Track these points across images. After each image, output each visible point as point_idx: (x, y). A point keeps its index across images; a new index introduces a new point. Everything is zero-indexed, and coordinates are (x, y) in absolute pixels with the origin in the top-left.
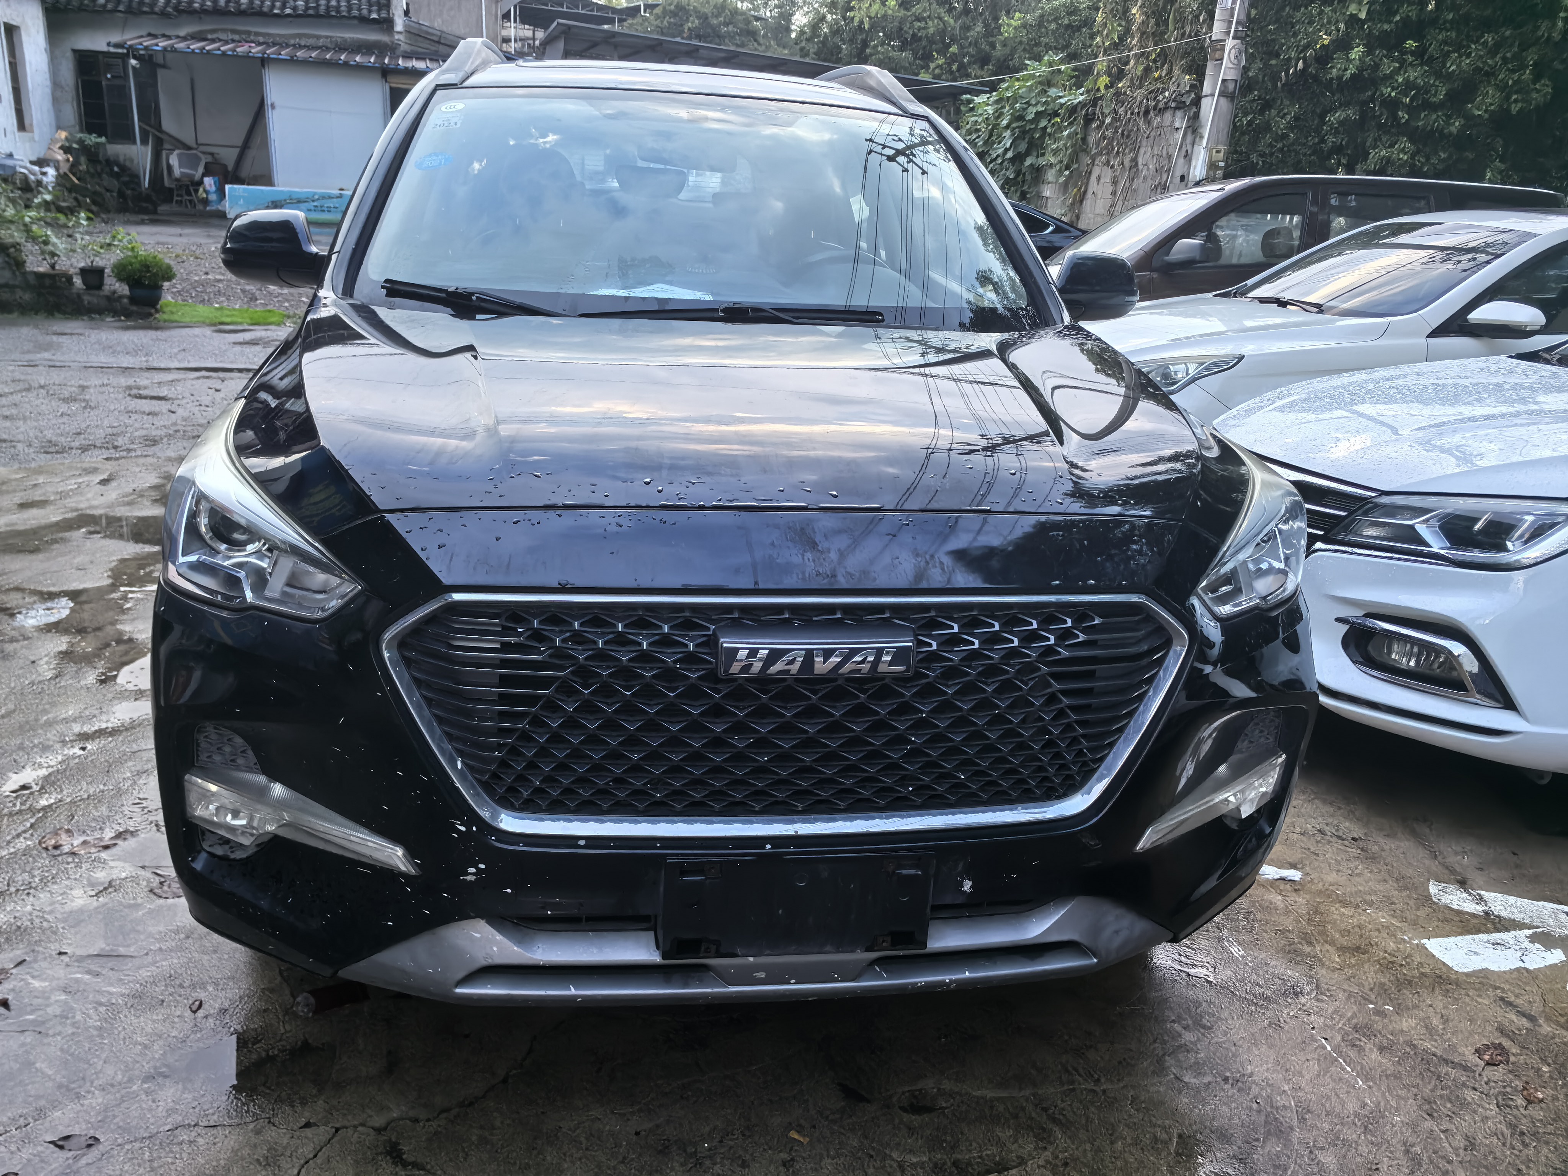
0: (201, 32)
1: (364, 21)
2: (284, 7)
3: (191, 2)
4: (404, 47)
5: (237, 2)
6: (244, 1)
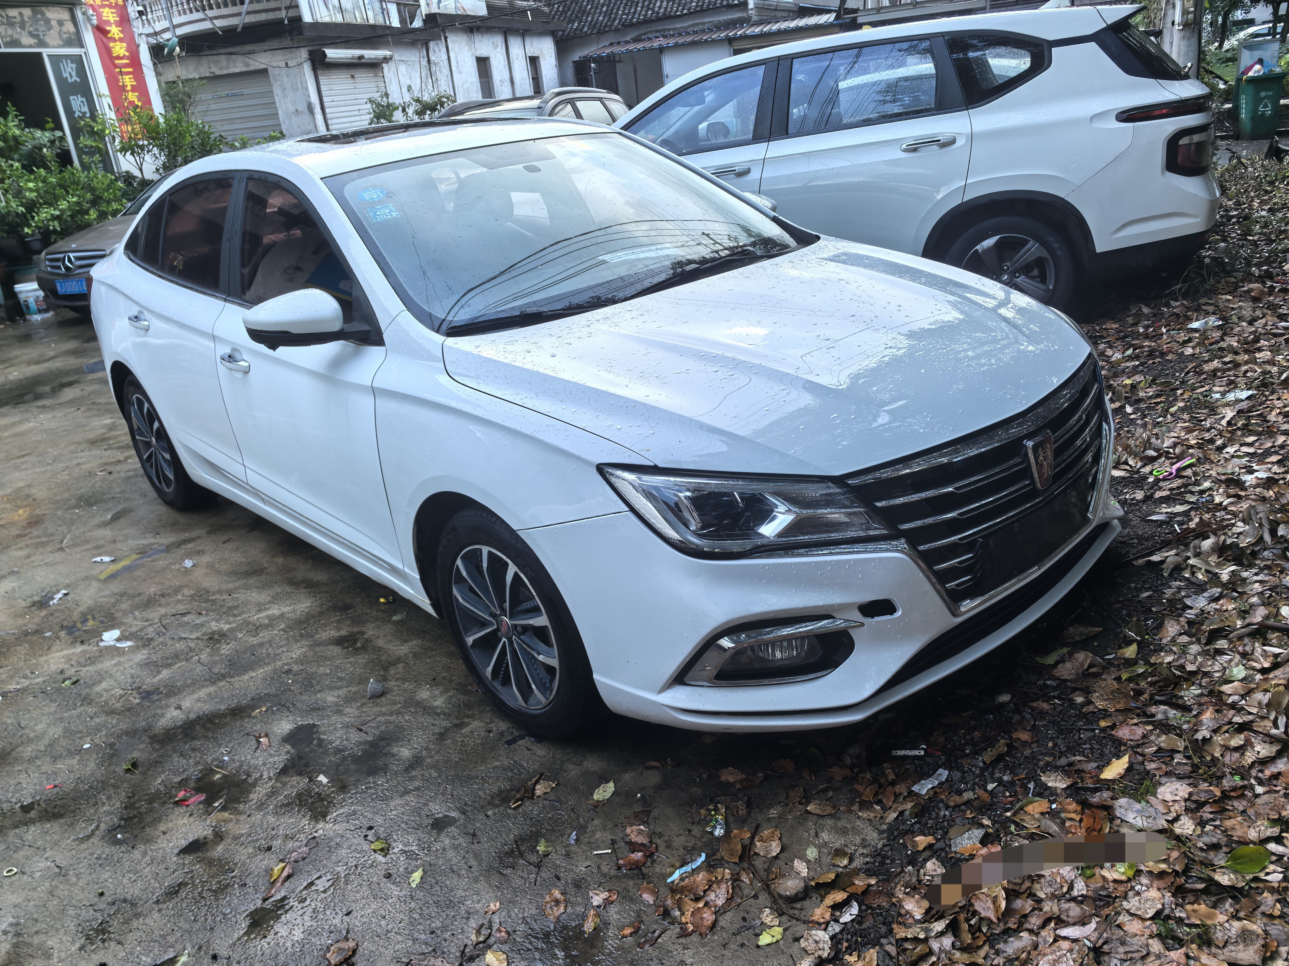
0: (638, 36)
1: (730, 7)
2: (683, 9)
3: (633, 18)
4: (755, 18)
5: (658, 13)
6: (662, 10)
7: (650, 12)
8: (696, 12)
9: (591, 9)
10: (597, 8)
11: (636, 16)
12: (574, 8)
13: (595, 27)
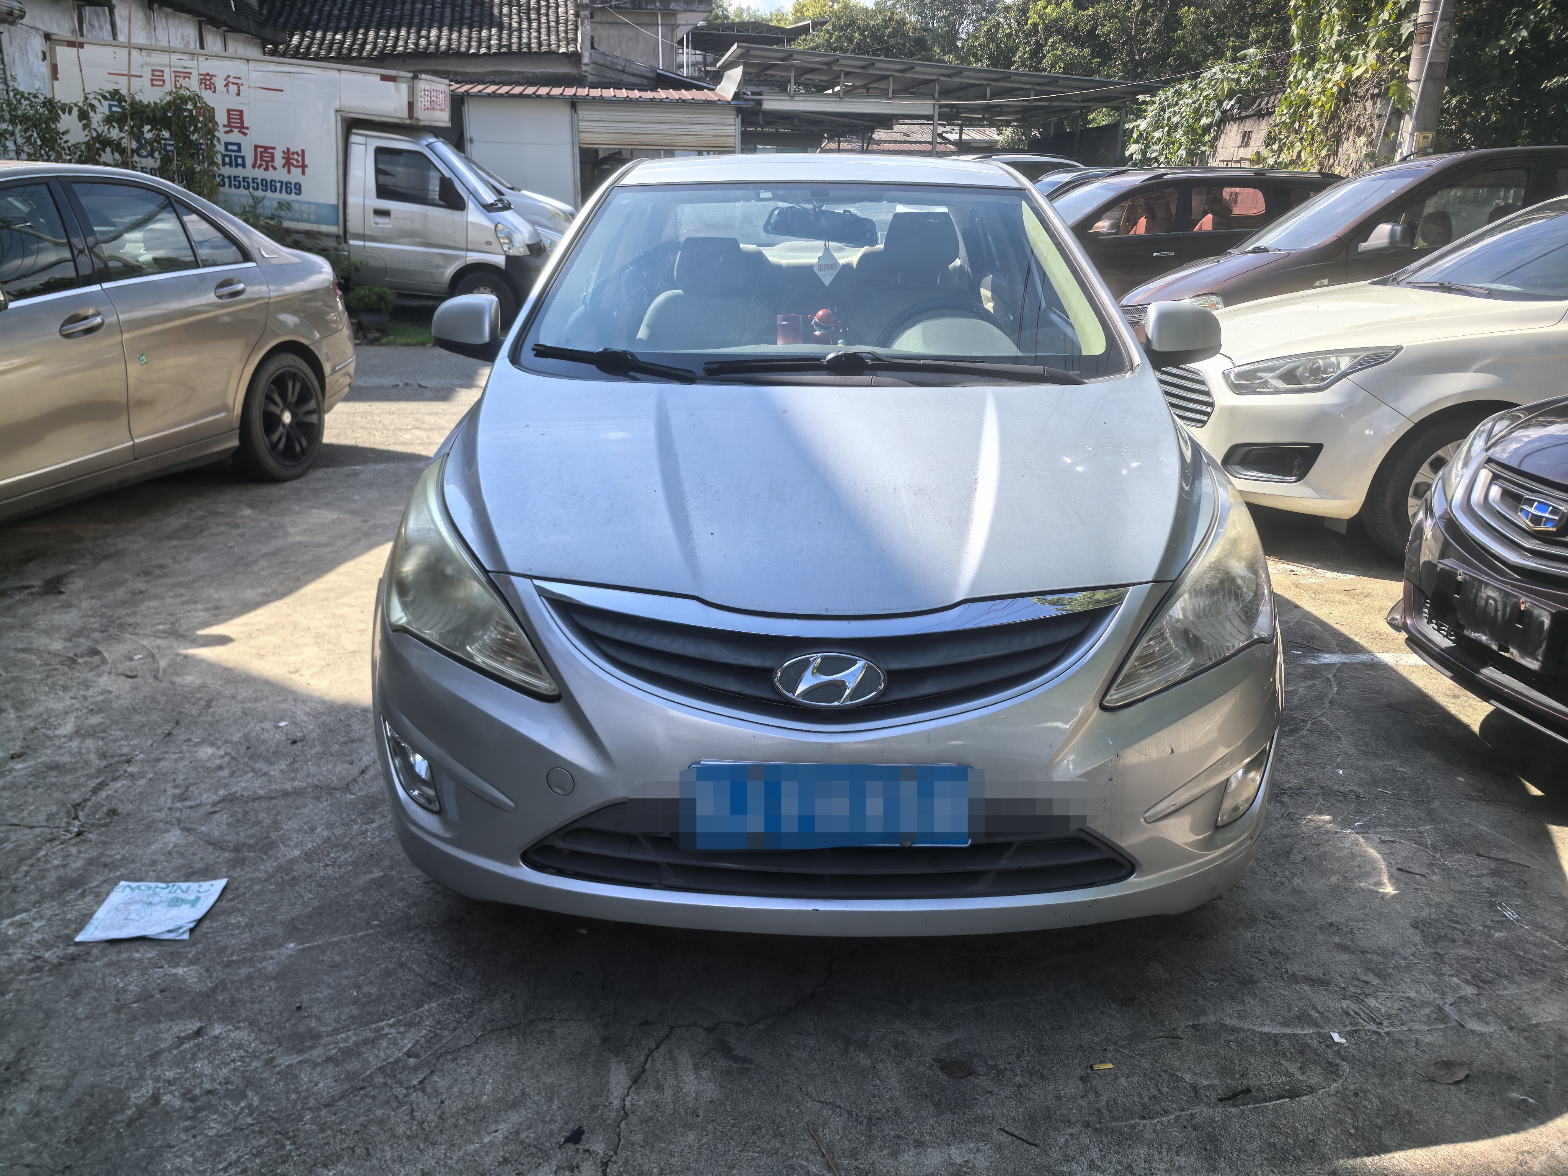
3: (395, 45)
4: (590, 78)
5: (437, 44)
6: (443, 42)
7: (423, 42)
8: (498, 54)
9: (319, 20)
10: (329, 21)
11: (401, 43)
12: (290, 14)
13: (330, 49)
